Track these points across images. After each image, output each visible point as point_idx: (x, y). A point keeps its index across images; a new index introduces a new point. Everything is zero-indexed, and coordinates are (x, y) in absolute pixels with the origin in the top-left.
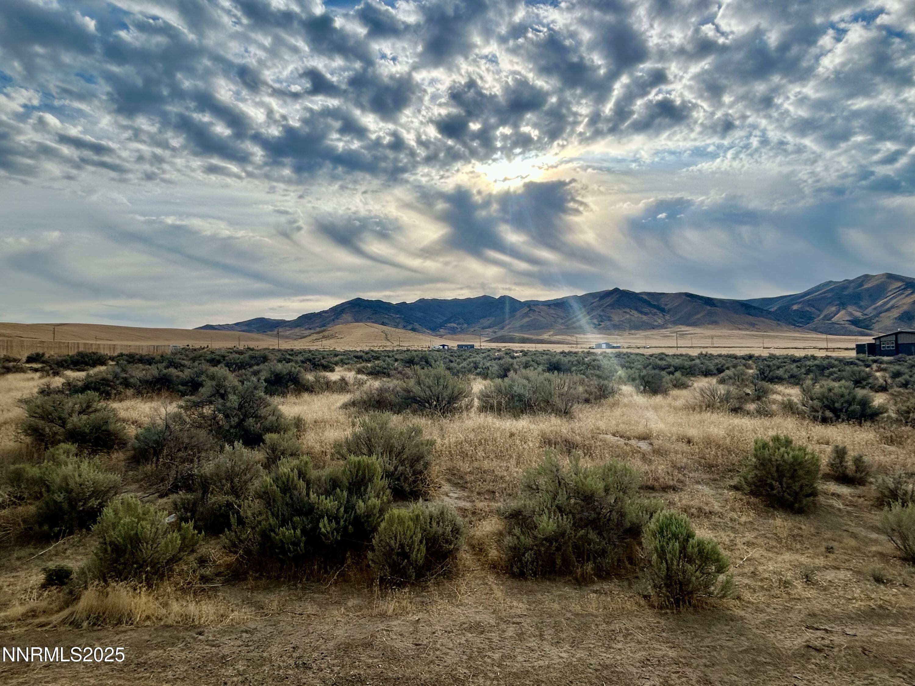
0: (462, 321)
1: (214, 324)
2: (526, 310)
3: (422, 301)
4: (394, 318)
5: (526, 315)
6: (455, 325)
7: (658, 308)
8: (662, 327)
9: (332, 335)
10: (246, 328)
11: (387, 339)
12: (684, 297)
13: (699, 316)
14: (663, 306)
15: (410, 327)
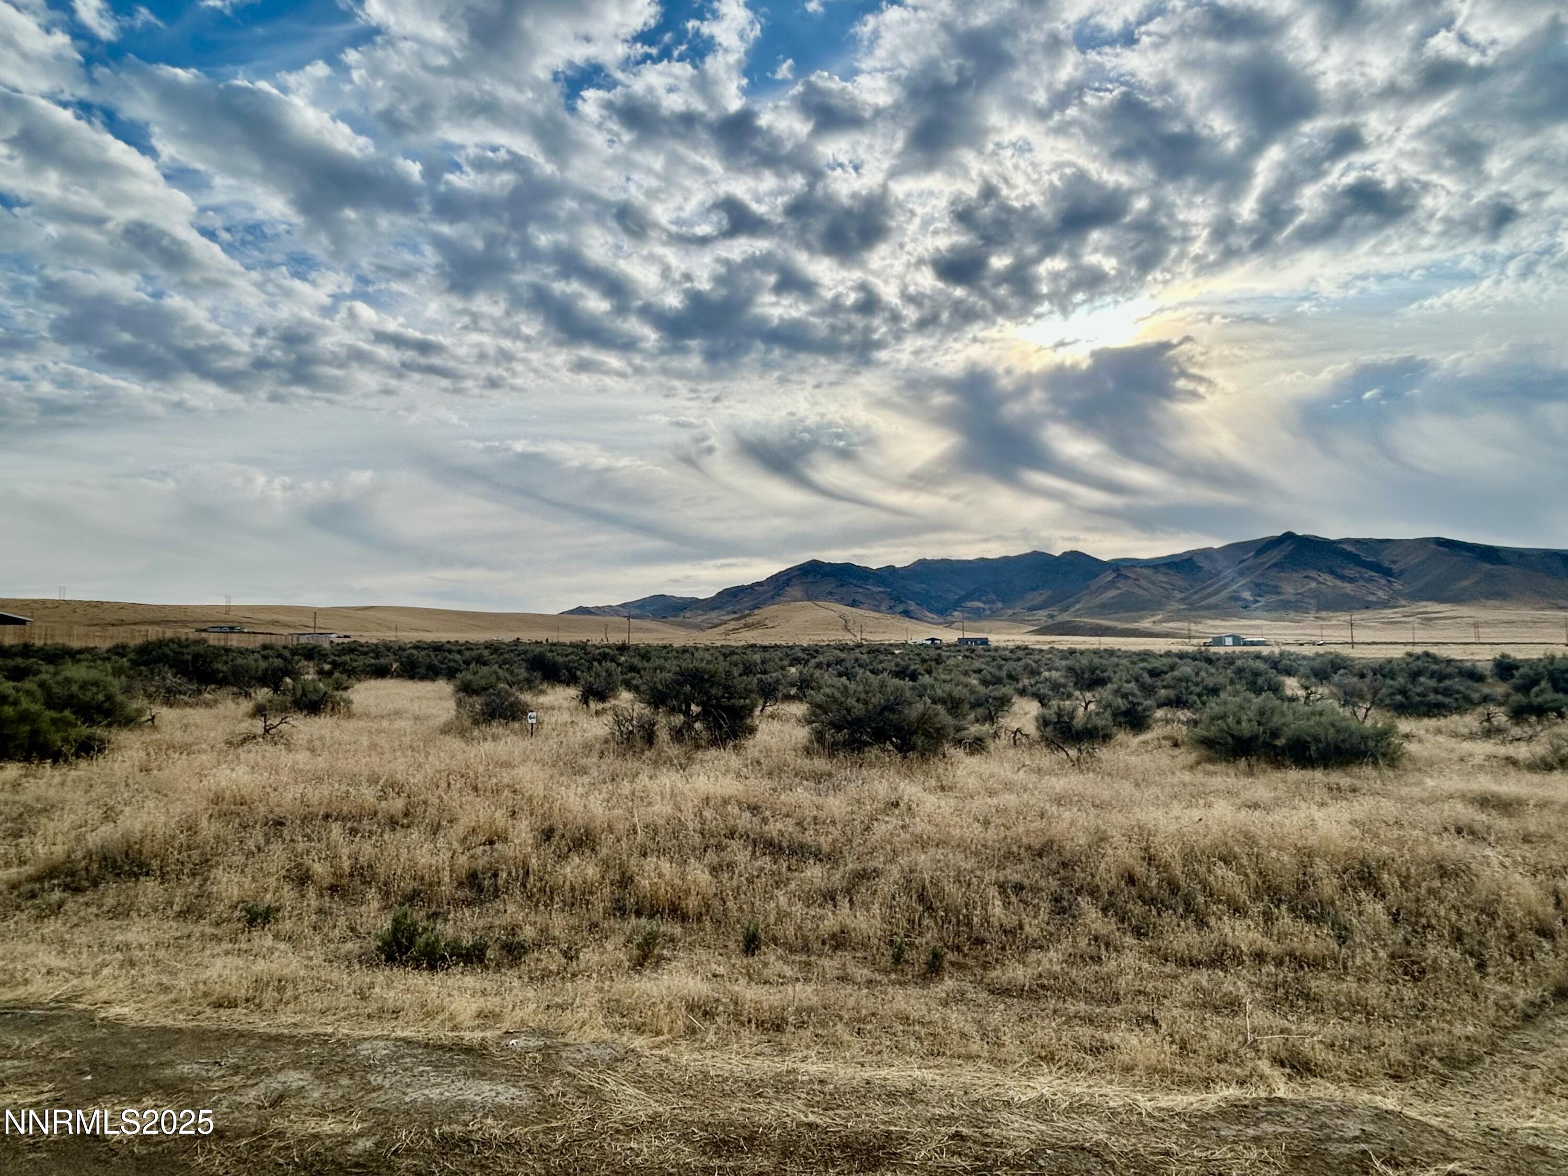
0: (993, 596)
1: (589, 605)
2: (1110, 576)
3: (922, 563)
4: (874, 593)
5: (1112, 584)
6: (981, 605)
7: (1377, 567)
8: (1385, 605)
9: (759, 623)
10: (637, 612)
11: (846, 628)
12: (1434, 546)
13: (1465, 583)
14: (1387, 564)
15: (901, 608)
